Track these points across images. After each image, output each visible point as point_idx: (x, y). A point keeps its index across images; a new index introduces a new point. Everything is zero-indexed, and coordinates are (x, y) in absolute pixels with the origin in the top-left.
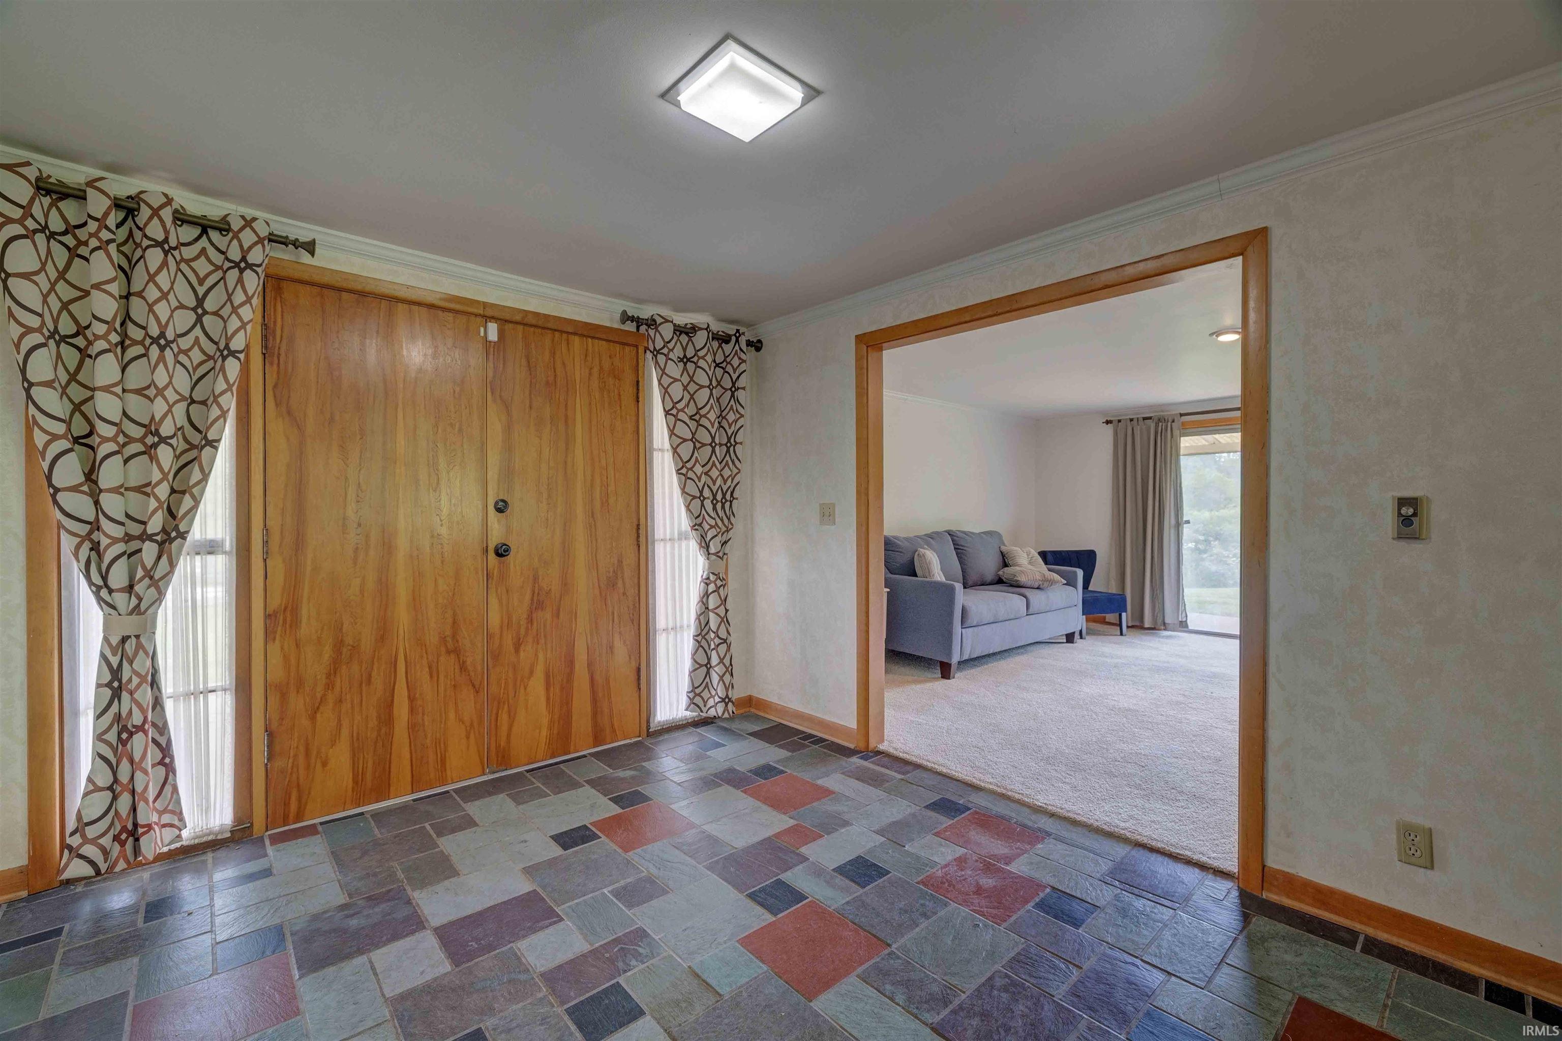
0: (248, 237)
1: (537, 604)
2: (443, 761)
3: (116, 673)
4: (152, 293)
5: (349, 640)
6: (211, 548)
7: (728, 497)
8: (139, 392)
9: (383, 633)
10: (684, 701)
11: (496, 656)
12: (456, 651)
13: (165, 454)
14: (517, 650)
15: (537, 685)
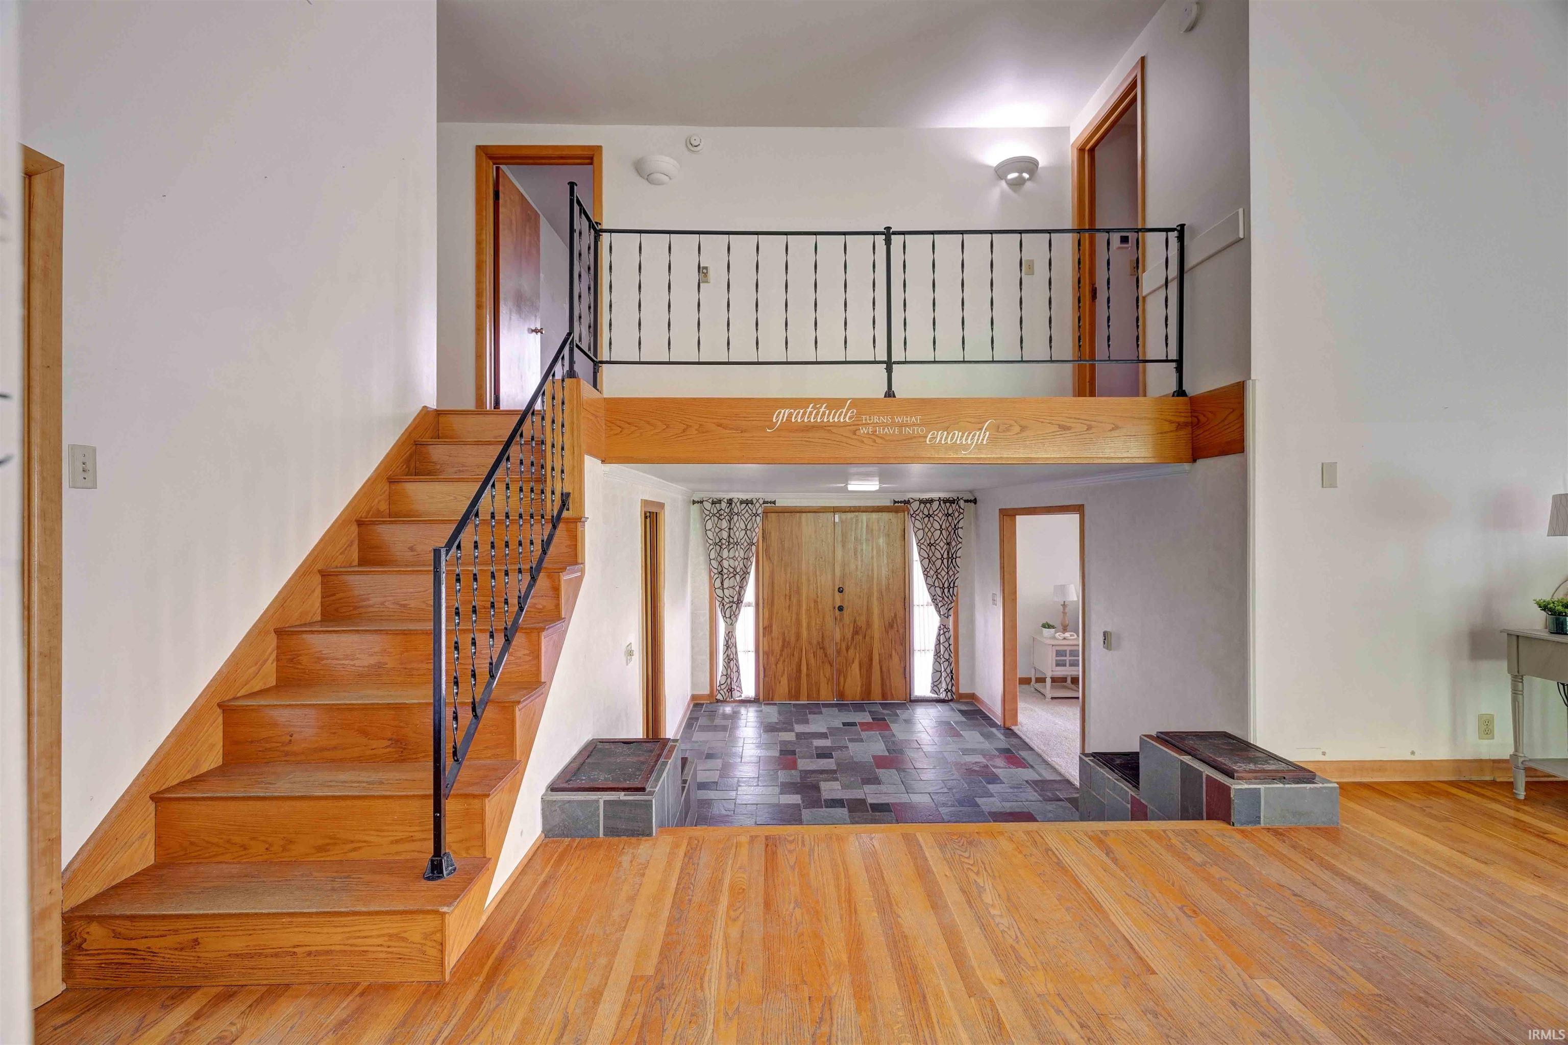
0: (758, 505)
1: (856, 632)
2: (819, 691)
3: (727, 642)
4: (735, 529)
5: (787, 639)
6: (749, 605)
7: (952, 585)
8: (732, 558)
9: (798, 637)
10: (929, 688)
11: (839, 652)
12: (823, 648)
13: (738, 577)
14: (847, 651)
15: (856, 666)
